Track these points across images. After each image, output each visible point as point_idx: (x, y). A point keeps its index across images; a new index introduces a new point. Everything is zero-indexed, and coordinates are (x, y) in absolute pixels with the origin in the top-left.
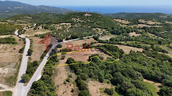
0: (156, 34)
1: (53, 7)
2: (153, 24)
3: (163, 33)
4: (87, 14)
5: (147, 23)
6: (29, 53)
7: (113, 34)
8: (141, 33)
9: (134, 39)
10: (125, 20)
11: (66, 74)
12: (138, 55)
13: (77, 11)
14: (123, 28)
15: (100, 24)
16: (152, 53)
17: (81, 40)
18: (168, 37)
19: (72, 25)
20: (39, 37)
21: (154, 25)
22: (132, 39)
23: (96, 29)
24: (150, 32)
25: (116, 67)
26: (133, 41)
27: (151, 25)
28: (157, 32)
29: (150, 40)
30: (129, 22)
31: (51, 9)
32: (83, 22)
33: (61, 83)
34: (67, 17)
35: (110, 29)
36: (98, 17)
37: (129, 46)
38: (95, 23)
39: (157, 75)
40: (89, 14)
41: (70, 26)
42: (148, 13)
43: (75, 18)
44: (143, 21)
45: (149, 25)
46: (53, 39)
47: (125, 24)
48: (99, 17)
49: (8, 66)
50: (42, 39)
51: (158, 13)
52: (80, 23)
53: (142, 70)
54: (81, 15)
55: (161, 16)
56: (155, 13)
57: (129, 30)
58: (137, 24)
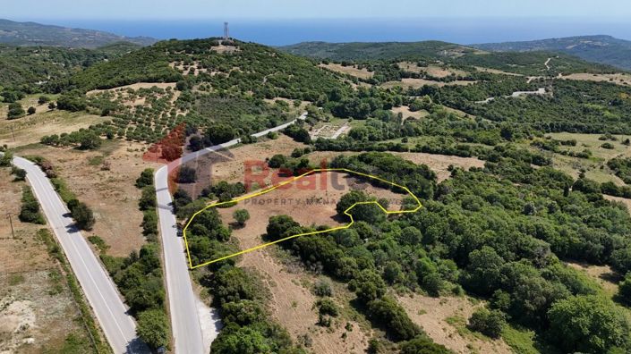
0: (468, 108)
1: (30, 25)
2: (448, 77)
3: (484, 105)
4: (222, 44)
5: (426, 73)
6: (81, 219)
7: (342, 117)
8: (426, 108)
9: (420, 129)
10: (356, 66)
11: (297, 284)
12: (480, 179)
13: (136, 38)
14: (368, 93)
15: (284, 82)
16: (518, 169)
17: (249, 146)
18: (504, 115)
19: (180, 88)
20: (70, 148)
21: (451, 79)
22: (415, 129)
23: (277, 102)
24: (448, 103)
25: (458, 232)
26: (420, 134)
27: (442, 80)
28: (467, 103)
29: (469, 128)
30: (370, 71)
31: (23, 32)
32: (220, 77)
33: (307, 325)
34: (145, 59)
35: (324, 101)
36: (267, 57)
37: (432, 152)
38: (265, 80)
39: (587, 240)
40: (231, 45)
41: (178, 94)
42: (402, 43)
43: (182, 62)
44: (414, 68)
45: (436, 79)
46: (137, 150)
47: (360, 80)
48: (271, 57)
49: (17, 289)
50: (87, 153)
51: (432, 43)
52: (209, 81)
53: (538, 228)
54: (198, 48)
55: (446, 53)
56: (424, 43)
57: (389, 100)
58: (397, 79)
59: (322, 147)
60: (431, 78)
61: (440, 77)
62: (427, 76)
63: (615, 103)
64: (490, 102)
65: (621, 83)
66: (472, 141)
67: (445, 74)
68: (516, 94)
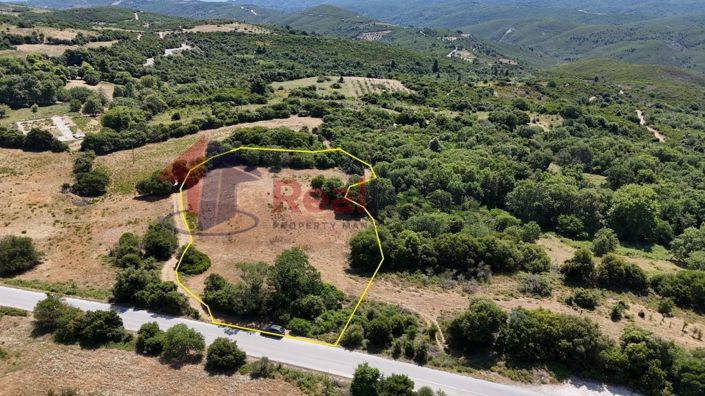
44: (17, 31)
59: (106, 148)
60: (57, 42)
61: (70, 39)
62: (49, 39)
63: (260, 51)
64: (157, 63)
65: (247, 32)
66: (239, 103)
67: (69, 35)
68: (168, 52)
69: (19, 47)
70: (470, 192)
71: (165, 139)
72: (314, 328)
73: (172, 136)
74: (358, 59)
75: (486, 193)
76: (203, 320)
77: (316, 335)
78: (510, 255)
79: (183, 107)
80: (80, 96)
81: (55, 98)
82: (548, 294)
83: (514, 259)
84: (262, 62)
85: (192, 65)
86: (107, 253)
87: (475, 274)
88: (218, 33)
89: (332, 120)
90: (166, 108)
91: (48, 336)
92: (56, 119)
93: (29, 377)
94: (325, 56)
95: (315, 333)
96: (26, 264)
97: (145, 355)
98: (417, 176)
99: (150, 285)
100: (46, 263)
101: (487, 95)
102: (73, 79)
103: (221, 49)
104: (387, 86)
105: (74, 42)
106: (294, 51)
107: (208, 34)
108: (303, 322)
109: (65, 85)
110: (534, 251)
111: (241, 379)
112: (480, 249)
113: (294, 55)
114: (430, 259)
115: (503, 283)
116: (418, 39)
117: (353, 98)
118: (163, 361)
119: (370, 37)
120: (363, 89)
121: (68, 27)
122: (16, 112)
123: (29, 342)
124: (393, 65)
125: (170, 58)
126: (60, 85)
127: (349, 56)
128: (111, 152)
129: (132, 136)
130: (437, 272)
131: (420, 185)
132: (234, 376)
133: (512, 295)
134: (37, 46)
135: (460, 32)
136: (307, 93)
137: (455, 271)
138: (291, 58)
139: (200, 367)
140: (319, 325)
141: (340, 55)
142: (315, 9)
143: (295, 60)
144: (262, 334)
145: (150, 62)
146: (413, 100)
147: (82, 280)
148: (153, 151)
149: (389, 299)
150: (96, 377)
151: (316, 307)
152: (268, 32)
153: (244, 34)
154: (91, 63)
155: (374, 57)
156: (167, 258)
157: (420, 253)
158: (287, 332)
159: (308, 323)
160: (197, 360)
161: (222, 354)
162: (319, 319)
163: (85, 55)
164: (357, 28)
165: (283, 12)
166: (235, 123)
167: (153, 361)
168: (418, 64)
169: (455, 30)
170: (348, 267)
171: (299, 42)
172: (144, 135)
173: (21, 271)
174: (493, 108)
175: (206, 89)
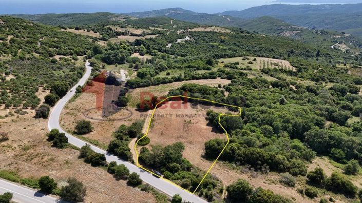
5: (128, 32)
10: (86, 30)
30: (95, 32)
47: (97, 39)
55: (114, 19)
58: (115, 37)
59: (134, 86)
60: (134, 35)
61: (139, 34)
62: (131, 34)
63: (222, 42)
64: (172, 46)
65: (218, 31)
66: (198, 69)
67: (139, 32)
68: (179, 41)
69: (119, 37)
70: (285, 129)
71: (158, 84)
72: (173, 177)
73: (161, 83)
74: (272, 47)
75: (294, 130)
76: (135, 165)
77: (173, 180)
78: (282, 163)
79: (174, 69)
80: (135, 61)
81: (125, 61)
82: (293, 186)
83: (284, 166)
84: (221, 47)
85: (188, 47)
86: (115, 131)
87: (260, 169)
88: (204, 32)
89: (235, 82)
90: (167, 69)
91: (83, 159)
92: (122, 71)
93: (71, 172)
94: (255, 45)
95: (172, 179)
96: (87, 131)
97: (110, 173)
98: (259, 117)
99: (121, 147)
100: (94, 132)
101: (343, 73)
102: (135, 52)
103: (204, 40)
104: (280, 64)
105: (140, 35)
106: (239, 42)
107: (199, 32)
108: (169, 173)
109: (131, 55)
110: (297, 164)
111: (137, 189)
112: (265, 158)
113: (238, 44)
114: (240, 158)
115: (274, 176)
116: (316, 36)
117: (256, 70)
118: (114, 177)
119: (287, 34)
120: (264, 65)
121: (141, 28)
122: (109, 66)
123: (77, 160)
124: (292, 52)
125: (179, 43)
126: (128, 55)
127: (268, 46)
128: (136, 88)
129: (145, 82)
130: (242, 164)
131: (259, 121)
132: (135, 188)
133: (274, 182)
134: (126, 36)
135: (344, 33)
136: (233, 66)
137: (250, 166)
138: (237, 45)
139: (126, 182)
140: (175, 176)
141: (263, 45)
142: (260, 18)
143: (239, 46)
144: (153, 175)
145: (170, 45)
146: (290, 73)
147: (102, 141)
148: (152, 89)
149: (213, 172)
150: (91, 177)
151: (176, 168)
152: (229, 31)
153: (216, 33)
154: (144, 45)
155: (282, 47)
156: (134, 137)
157: (236, 154)
158: (162, 176)
159: (171, 174)
160: (125, 179)
161: (133, 179)
162: (176, 174)
163: (143, 41)
164: (281, 29)
165: (244, 19)
166: (190, 80)
167: (111, 176)
168: (308, 51)
169: (340, 32)
170: (204, 154)
171: (242, 37)
172: (150, 82)
173: (85, 133)
174: (339, 81)
175: (188, 60)
